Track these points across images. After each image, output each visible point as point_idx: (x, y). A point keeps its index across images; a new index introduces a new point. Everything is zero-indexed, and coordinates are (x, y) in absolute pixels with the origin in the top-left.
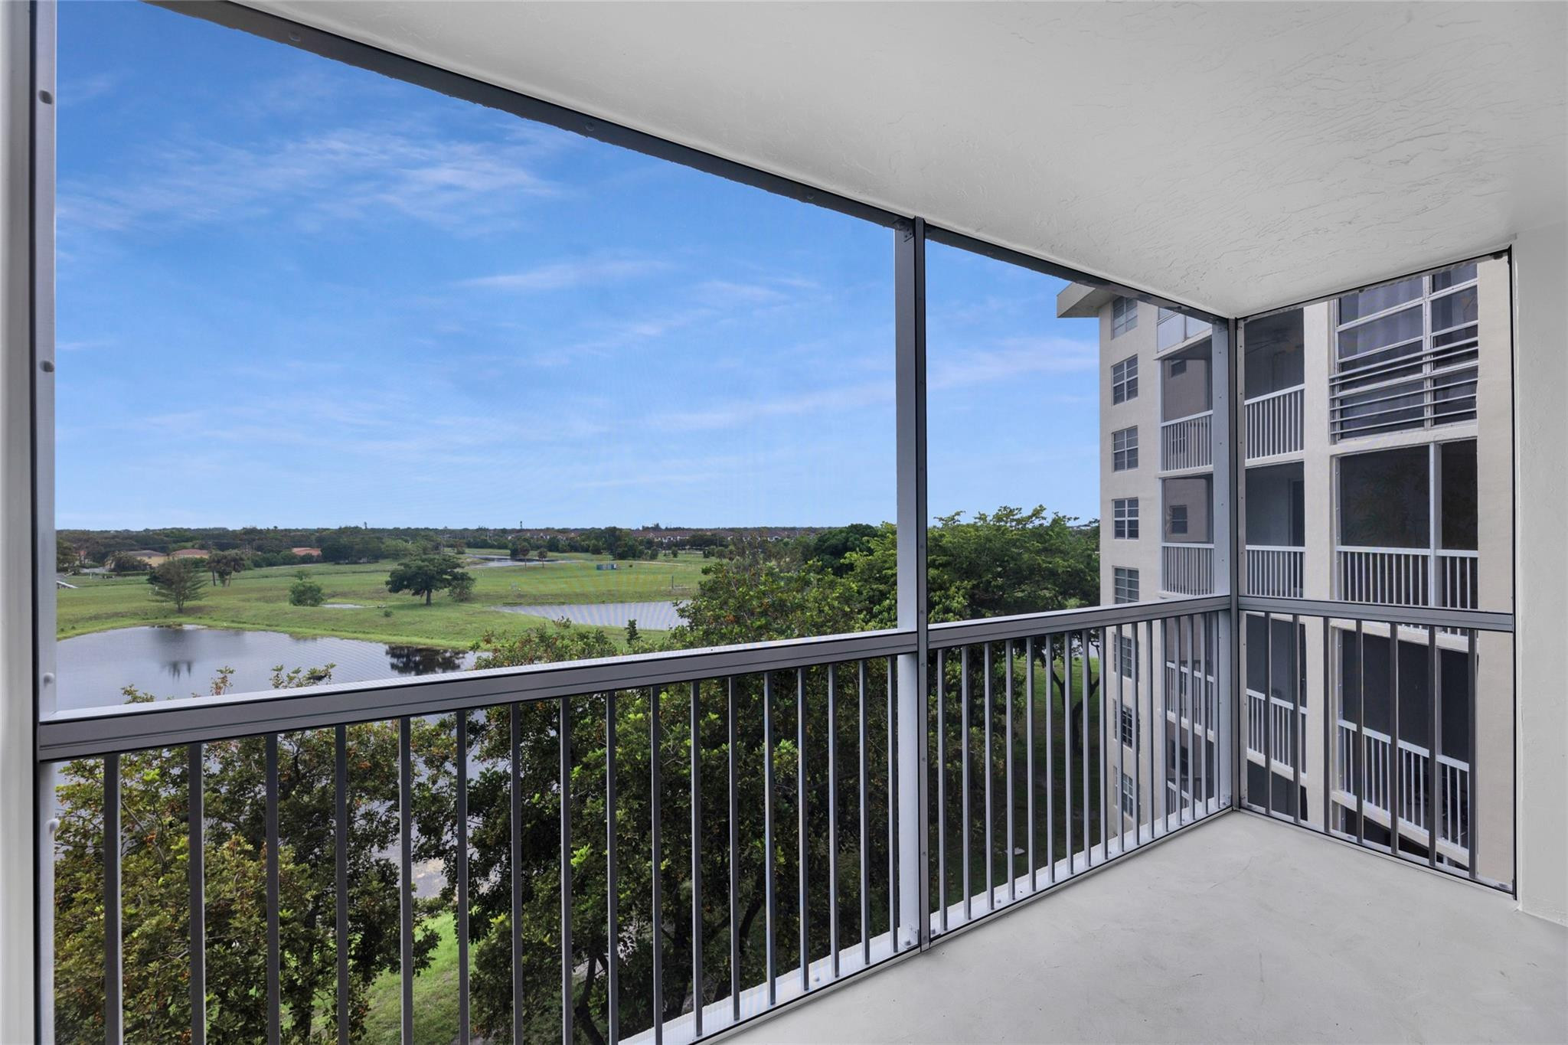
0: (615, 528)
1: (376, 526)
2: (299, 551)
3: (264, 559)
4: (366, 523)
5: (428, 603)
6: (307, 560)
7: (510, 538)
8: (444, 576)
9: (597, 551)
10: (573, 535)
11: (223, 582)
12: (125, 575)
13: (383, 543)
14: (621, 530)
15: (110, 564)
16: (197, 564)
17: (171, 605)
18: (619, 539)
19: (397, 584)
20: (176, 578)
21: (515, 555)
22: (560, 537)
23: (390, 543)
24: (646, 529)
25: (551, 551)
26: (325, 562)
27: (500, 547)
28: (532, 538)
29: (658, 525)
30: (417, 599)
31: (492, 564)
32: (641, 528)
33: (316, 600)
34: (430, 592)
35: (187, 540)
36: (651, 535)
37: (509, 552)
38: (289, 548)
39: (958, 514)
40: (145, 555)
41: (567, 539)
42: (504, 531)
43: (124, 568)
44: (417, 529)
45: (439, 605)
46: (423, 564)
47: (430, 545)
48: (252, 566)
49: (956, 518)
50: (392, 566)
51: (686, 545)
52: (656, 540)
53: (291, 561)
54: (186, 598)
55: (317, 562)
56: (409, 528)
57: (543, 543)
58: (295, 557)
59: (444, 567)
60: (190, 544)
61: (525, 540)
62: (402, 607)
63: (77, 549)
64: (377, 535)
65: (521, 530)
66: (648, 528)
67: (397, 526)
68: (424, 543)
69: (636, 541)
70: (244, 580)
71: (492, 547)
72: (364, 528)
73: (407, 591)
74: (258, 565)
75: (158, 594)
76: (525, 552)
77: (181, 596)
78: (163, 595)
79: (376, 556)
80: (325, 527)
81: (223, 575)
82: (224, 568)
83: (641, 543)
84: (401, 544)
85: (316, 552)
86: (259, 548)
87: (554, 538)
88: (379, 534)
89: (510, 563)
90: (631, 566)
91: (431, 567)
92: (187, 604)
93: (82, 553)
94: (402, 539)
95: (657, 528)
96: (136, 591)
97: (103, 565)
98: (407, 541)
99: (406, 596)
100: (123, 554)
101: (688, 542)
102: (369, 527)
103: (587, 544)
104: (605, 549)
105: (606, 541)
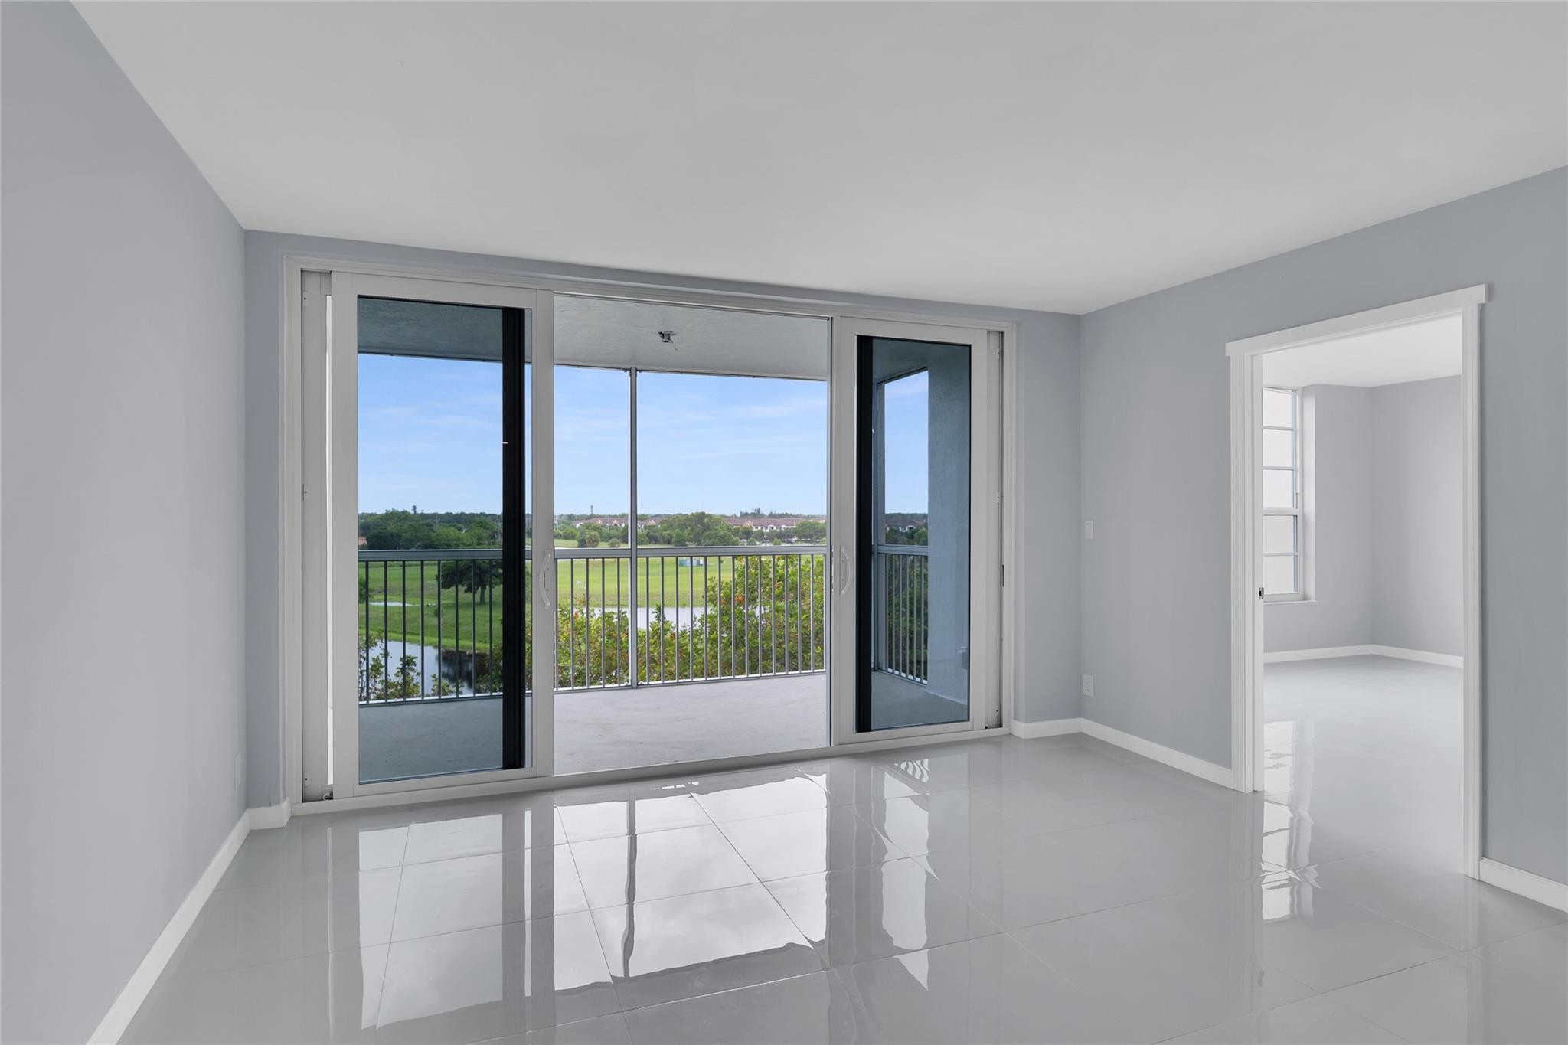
0: (703, 513)
1: (428, 511)
4: (415, 508)
7: (578, 526)
8: (499, 570)
9: (681, 543)
10: (652, 522)
13: (434, 531)
14: (710, 517)
18: (707, 527)
19: (447, 577)
21: (584, 546)
23: (443, 531)
24: (745, 515)
27: (566, 537)
28: (604, 526)
29: (759, 510)
30: (471, 596)
32: (739, 515)
34: (482, 587)
36: (749, 523)
37: (576, 542)
41: (645, 528)
42: (571, 518)
44: (472, 515)
47: (485, 533)
51: (792, 537)
52: (755, 530)
56: (462, 514)
57: (617, 533)
61: (596, 528)
64: (428, 521)
65: (591, 517)
67: (450, 511)
68: (479, 531)
69: (729, 529)
72: (412, 512)
76: (595, 542)
83: (736, 532)
84: (453, 531)
94: (454, 526)
95: (757, 515)
98: (460, 529)
101: (796, 533)
102: (419, 511)
103: (669, 535)
104: (690, 540)
105: (692, 530)
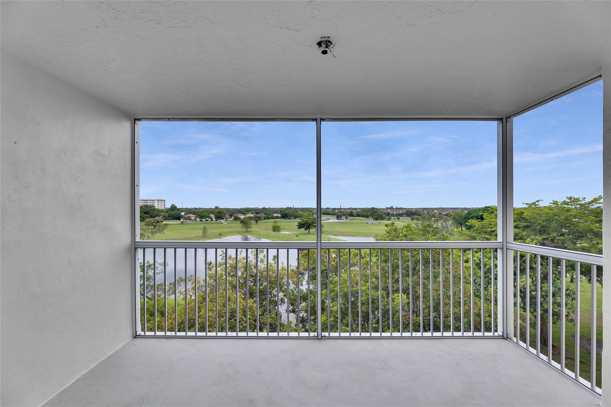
0: (374, 208)
1: (296, 207)
2: (275, 215)
3: (267, 217)
4: (293, 206)
5: (309, 233)
6: (277, 218)
7: (336, 211)
8: (314, 224)
9: (367, 217)
10: (358, 210)
11: (257, 223)
12: (236, 221)
13: (297, 213)
14: (376, 209)
15: (233, 218)
16: (251, 218)
17: (244, 230)
18: (375, 212)
19: (301, 226)
20: (246, 222)
21: (338, 217)
22: (354, 211)
23: (299, 212)
24: (387, 208)
25: (350, 216)
26: (282, 218)
27: (333, 215)
28: (344, 211)
29: (392, 207)
30: (307, 231)
31: (330, 221)
32: (385, 208)
33: (278, 230)
34: (309, 229)
35: (249, 211)
36: (389, 211)
37: (336, 216)
38: (273, 214)
39: (538, 201)
40: (240, 215)
41: (356, 212)
42: (335, 209)
43: (236, 219)
44: (308, 208)
45: (312, 234)
46: (307, 220)
47: (311, 213)
48: (264, 219)
49: (537, 203)
50: (298, 220)
51: (403, 215)
52: (391, 213)
53: (273, 218)
54: (248, 228)
55: (280, 218)
56: (305, 208)
57: (348, 214)
58: (274, 216)
59: (313, 221)
60: (250, 212)
61: (341, 212)
62: (301, 234)
63: (227, 213)
64: (296, 210)
65: (341, 209)
66: (388, 208)
67: (302, 207)
68: (309, 213)
69: (382, 213)
70: (262, 223)
71: (330, 214)
72: (293, 208)
73: (303, 229)
74: (265, 219)
75: (242, 226)
76: (341, 216)
77: (247, 227)
78: (243, 227)
79: (296, 217)
80: (282, 207)
81: (256, 221)
82: (257, 219)
83: (385, 214)
84: (303, 213)
85: (279, 215)
86: (266, 214)
87: (352, 211)
88: (296, 209)
89: (336, 221)
90: (380, 223)
91: (310, 221)
92: (248, 229)
93: (228, 214)
94: (303, 211)
95: (392, 208)
96: (238, 225)
97: (232, 218)
98: (304, 212)
99: (303, 230)
100: (236, 215)
101: (405, 214)
102: (294, 207)
103: (363, 214)
104: (370, 216)
105: (371, 213)
